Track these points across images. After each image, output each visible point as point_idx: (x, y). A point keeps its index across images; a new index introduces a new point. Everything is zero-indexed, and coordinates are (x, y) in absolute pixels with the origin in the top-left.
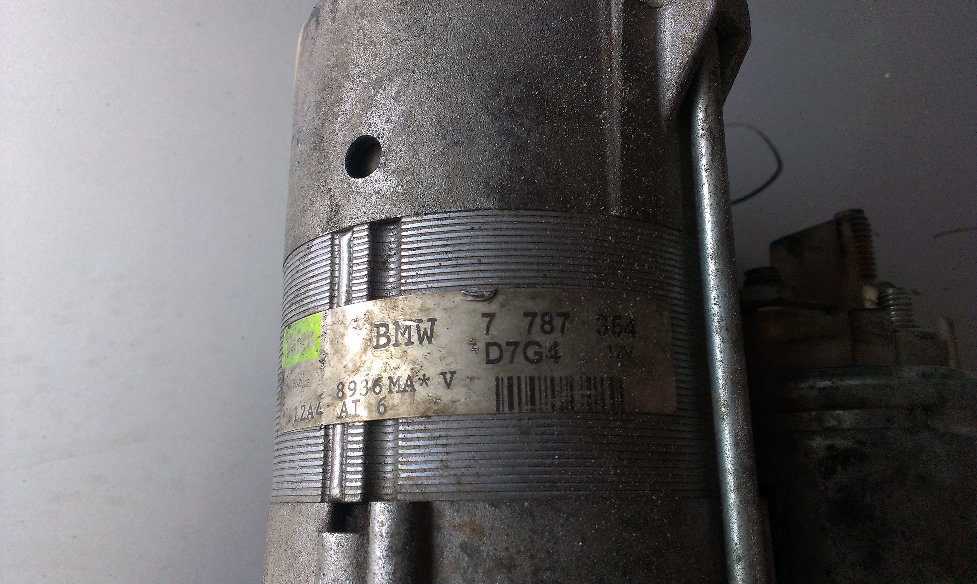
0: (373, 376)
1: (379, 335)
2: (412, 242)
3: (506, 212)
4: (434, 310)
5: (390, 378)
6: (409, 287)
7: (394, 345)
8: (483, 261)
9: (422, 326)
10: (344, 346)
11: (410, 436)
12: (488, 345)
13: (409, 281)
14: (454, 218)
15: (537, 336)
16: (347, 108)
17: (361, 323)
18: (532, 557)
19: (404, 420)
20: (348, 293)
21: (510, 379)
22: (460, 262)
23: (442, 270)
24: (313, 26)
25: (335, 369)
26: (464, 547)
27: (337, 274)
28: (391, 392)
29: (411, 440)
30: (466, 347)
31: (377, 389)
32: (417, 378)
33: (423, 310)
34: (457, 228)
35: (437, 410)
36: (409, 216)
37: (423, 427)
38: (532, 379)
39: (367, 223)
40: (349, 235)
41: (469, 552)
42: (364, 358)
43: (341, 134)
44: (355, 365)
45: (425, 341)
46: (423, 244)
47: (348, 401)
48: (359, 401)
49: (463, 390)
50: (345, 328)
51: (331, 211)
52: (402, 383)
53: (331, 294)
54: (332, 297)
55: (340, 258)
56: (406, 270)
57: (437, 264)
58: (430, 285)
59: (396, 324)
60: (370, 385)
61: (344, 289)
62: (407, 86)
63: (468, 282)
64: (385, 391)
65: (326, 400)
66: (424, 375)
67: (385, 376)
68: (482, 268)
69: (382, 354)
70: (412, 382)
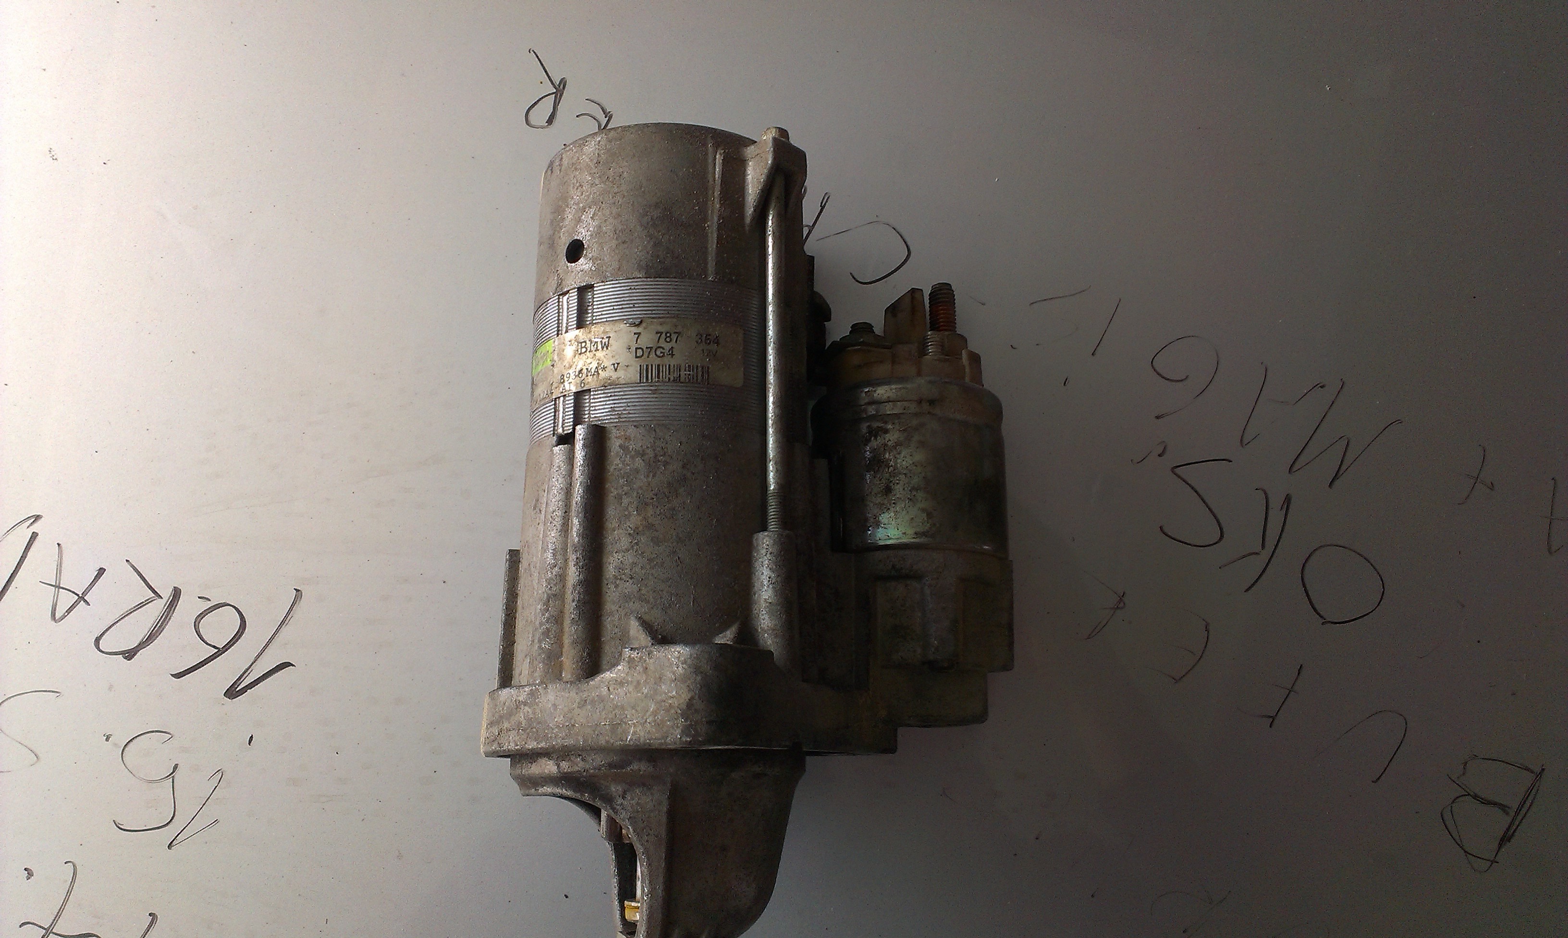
0: (578, 369)
1: (582, 348)
2: (599, 297)
3: (648, 279)
4: (610, 332)
5: (587, 369)
6: (597, 321)
7: (589, 352)
8: (636, 305)
9: (604, 341)
10: (564, 355)
11: (596, 397)
12: (636, 349)
13: (598, 317)
14: (621, 283)
15: (662, 343)
16: (567, 223)
17: (573, 342)
18: (654, 450)
19: (594, 389)
20: (567, 327)
21: (647, 366)
22: (624, 306)
23: (614, 311)
24: (549, 172)
25: (559, 368)
26: (620, 446)
27: (561, 318)
28: (587, 376)
29: (597, 398)
30: (626, 350)
31: (580, 375)
32: (600, 368)
33: (604, 332)
34: (623, 288)
35: (610, 383)
36: (598, 283)
37: (603, 392)
38: (659, 366)
39: (577, 288)
40: (567, 296)
41: (623, 448)
42: (574, 360)
43: (563, 238)
44: (569, 364)
45: (605, 349)
46: (605, 298)
47: (566, 384)
48: (571, 382)
49: (623, 372)
50: (565, 346)
51: (558, 283)
52: (593, 371)
53: (558, 329)
54: (558, 331)
55: (562, 309)
56: (596, 312)
57: (612, 308)
58: (608, 319)
59: (590, 340)
60: (577, 373)
61: (564, 325)
62: (598, 211)
63: (627, 317)
64: (584, 376)
65: (555, 385)
66: (604, 366)
67: (584, 368)
68: (635, 309)
69: (583, 357)
70: (598, 370)
